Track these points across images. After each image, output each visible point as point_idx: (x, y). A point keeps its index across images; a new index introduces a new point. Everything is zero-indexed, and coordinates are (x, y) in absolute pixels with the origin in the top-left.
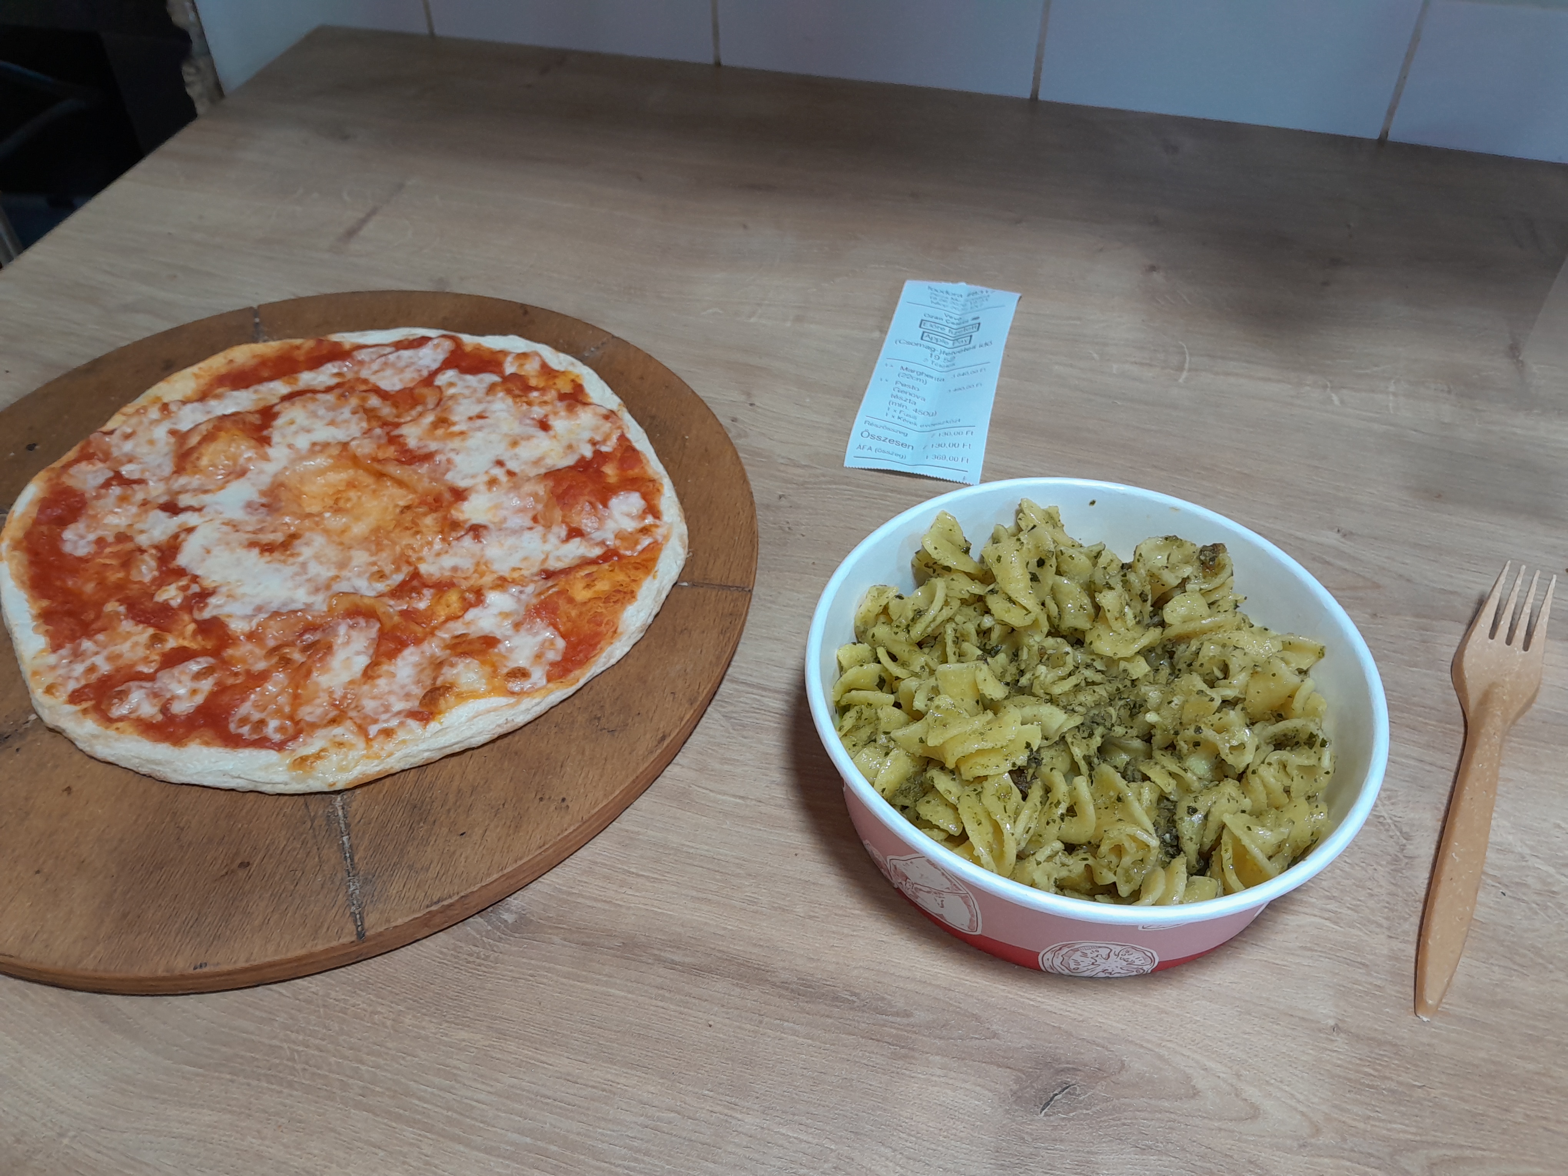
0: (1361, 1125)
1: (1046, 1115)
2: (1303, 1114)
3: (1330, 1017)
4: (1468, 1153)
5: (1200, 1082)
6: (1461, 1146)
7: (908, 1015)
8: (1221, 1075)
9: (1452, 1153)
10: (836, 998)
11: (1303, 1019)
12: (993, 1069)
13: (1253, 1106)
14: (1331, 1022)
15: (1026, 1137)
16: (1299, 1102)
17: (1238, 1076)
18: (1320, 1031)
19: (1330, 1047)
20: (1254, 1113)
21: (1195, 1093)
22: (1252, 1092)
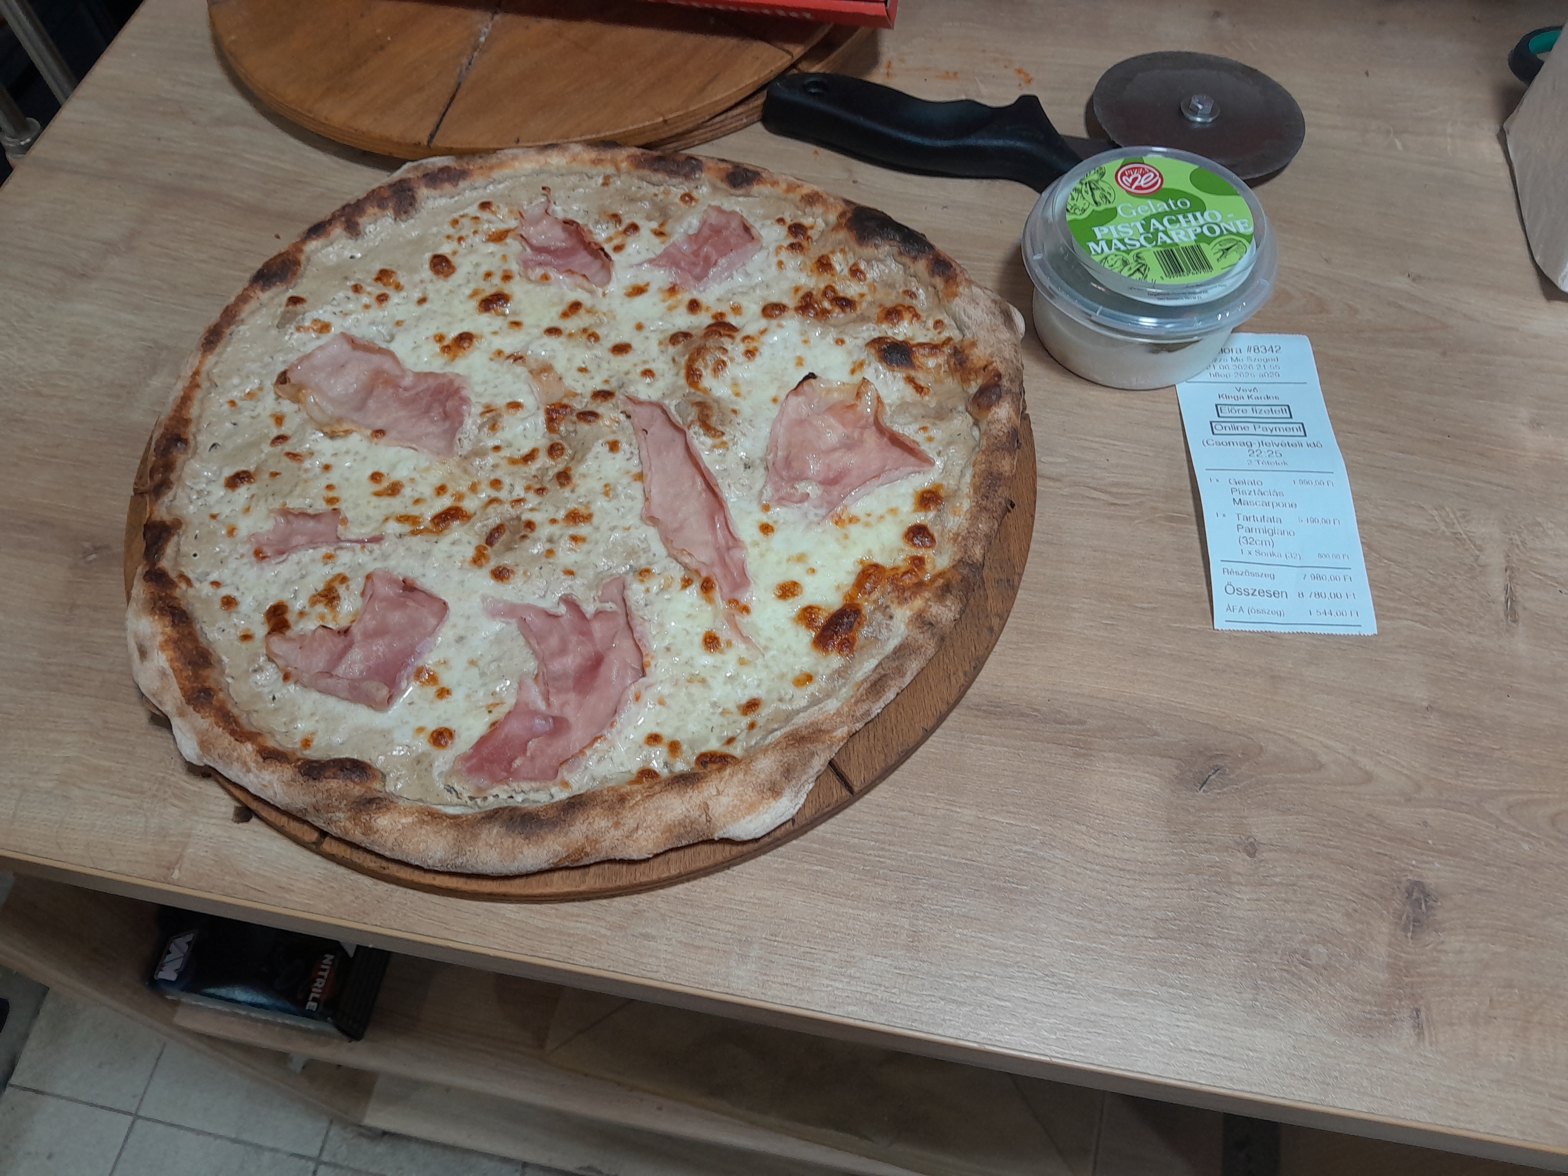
0: (1453, 782)
1: (1204, 791)
2: (1406, 776)
3: (1424, 700)
4: (1537, 796)
5: (1324, 758)
6: (1531, 792)
7: (1082, 723)
8: (1340, 751)
9: (1525, 797)
10: (1022, 715)
11: (1401, 703)
12: (1158, 759)
13: (1367, 772)
14: (1425, 704)
15: (1192, 810)
16: (1403, 767)
17: (1354, 751)
18: (1416, 711)
19: (1426, 723)
20: (1369, 778)
21: (1321, 766)
22: (1366, 763)
